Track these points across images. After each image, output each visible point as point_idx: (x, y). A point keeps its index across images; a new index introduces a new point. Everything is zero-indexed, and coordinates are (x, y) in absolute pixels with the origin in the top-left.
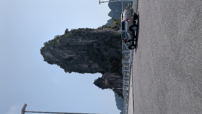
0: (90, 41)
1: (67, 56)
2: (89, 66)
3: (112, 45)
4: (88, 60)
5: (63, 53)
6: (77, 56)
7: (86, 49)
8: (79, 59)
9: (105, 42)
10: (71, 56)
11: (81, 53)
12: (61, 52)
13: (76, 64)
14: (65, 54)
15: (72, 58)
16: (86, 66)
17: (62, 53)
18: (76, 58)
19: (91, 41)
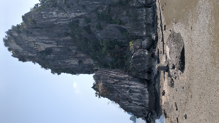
0: (73, 15)
1: (43, 47)
2: (80, 62)
3: (111, 19)
4: (76, 53)
5: (36, 42)
6: (59, 46)
7: (69, 31)
8: (62, 51)
9: (99, 14)
10: (49, 46)
11: (64, 41)
12: (31, 40)
13: (59, 59)
14: (38, 43)
15: (52, 50)
16: (75, 62)
17: (34, 42)
18: (58, 50)
19: (75, 15)
